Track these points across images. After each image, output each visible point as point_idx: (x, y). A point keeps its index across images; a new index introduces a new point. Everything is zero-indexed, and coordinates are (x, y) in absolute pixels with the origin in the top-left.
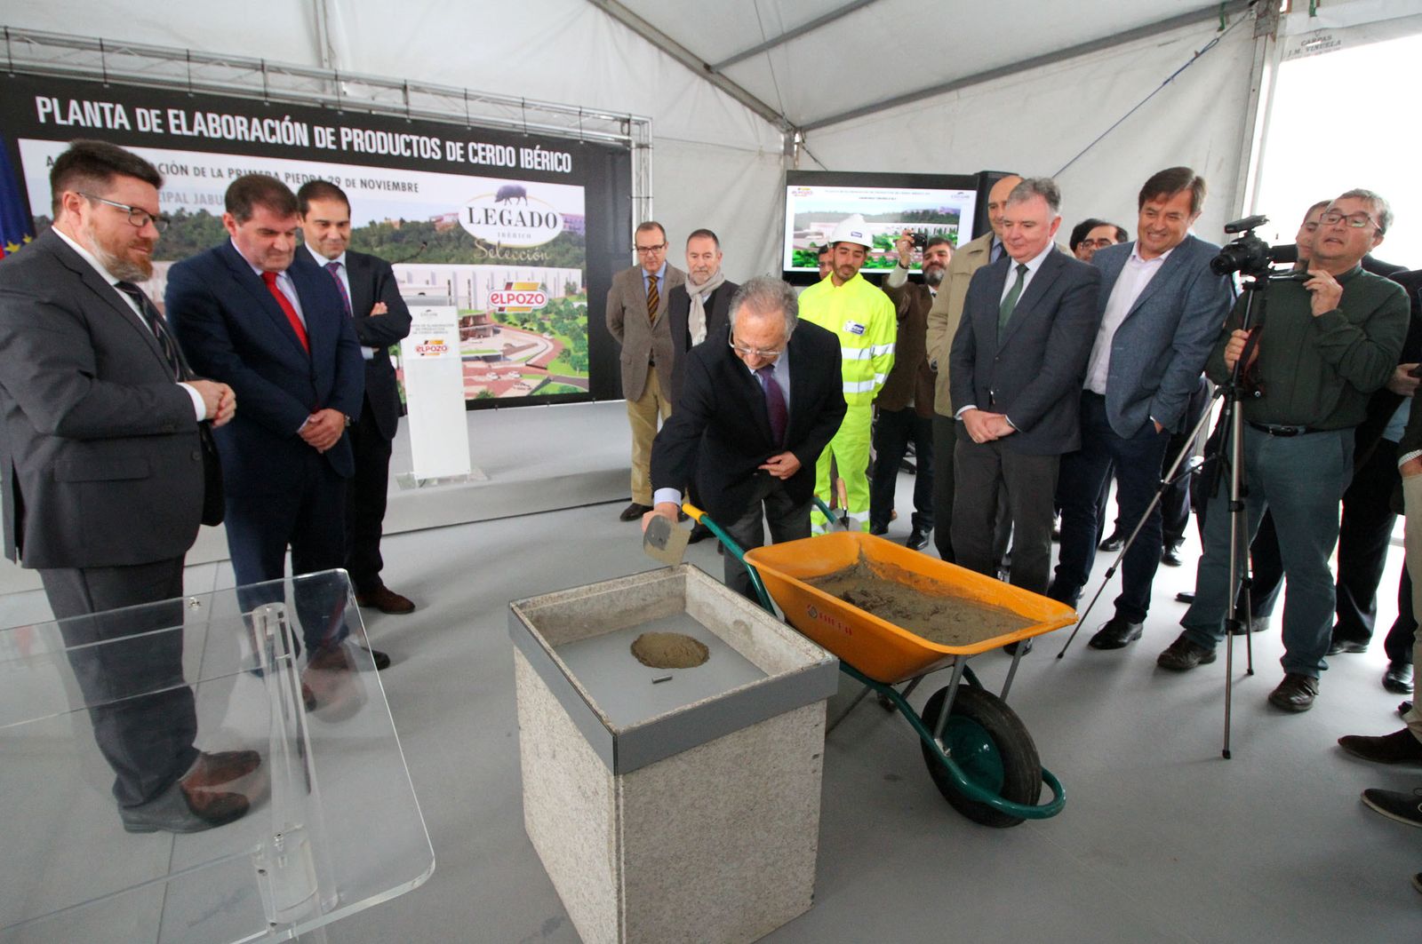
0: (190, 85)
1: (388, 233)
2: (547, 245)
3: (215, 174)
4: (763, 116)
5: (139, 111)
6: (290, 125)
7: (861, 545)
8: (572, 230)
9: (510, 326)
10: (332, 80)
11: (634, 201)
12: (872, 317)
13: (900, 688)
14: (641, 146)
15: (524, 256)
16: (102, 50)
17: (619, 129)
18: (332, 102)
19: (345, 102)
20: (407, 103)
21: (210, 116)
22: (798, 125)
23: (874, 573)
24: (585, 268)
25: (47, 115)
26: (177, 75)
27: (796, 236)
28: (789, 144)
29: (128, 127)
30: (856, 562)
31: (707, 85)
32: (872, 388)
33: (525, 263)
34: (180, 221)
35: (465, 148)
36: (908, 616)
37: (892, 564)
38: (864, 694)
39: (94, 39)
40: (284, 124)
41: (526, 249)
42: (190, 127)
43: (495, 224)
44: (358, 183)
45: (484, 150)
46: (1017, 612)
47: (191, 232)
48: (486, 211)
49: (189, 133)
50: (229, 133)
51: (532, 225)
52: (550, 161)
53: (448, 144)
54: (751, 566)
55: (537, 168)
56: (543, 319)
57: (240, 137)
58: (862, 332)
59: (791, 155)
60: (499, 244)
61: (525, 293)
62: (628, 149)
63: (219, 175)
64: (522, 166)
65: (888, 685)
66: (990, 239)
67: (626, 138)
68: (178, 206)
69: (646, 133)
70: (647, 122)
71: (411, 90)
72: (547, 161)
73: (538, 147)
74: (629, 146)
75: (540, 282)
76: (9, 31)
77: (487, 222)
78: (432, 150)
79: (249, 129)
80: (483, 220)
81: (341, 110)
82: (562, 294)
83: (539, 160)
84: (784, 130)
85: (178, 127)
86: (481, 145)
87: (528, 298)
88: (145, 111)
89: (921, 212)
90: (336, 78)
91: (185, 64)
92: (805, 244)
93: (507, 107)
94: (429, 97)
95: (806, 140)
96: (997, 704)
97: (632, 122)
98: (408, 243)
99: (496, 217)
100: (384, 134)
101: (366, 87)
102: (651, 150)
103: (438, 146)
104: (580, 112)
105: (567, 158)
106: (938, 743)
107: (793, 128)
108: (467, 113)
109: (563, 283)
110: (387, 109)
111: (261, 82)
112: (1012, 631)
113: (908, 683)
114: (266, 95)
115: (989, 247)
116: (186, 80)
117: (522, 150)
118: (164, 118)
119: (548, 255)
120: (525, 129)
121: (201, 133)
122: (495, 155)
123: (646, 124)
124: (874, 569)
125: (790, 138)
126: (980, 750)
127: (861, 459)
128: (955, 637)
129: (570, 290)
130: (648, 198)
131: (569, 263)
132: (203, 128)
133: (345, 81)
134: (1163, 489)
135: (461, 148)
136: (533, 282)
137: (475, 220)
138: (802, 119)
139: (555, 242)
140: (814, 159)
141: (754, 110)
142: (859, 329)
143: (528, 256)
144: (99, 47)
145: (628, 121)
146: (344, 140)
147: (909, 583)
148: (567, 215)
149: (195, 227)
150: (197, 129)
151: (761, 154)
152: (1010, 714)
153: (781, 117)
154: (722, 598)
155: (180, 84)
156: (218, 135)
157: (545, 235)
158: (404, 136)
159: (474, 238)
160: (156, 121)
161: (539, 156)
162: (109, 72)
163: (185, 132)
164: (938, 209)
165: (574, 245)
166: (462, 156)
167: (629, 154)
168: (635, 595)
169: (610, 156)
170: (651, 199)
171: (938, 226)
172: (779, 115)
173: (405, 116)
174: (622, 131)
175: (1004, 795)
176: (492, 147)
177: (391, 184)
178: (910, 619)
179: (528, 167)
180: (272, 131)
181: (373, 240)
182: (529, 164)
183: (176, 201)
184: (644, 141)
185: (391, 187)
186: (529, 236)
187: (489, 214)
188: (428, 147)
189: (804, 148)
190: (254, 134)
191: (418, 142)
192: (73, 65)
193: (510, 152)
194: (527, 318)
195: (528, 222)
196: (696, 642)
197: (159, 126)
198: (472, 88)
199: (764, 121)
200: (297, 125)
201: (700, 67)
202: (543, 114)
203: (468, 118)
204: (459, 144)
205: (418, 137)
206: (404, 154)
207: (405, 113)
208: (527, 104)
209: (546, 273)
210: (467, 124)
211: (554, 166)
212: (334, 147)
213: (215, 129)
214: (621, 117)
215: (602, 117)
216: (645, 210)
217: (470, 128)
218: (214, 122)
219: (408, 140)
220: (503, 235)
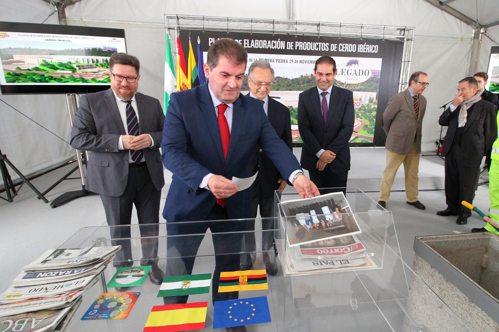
0: (251, 30)
1: (306, 80)
2: (364, 83)
4: (465, 22)
6: (280, 42)
8: (375, 76)
10: (295, 24)
11: (403, 63)
14: (408, 40)
15: (354, 87)
16: (228, 21)
17: (399, 34)
18: (294, 32)
19: (297, 32)
20: (319, 31)
21: (256, 41)
22: (483, 24)
24: (378, 92)
25: (211, 44)
26: (248, 28)
28: (477, 33)
31: (439, 10)
35: (337, 46)
39: (226, 17)
40: (278, 42)
41: (355, 85)
42: (250, 45)
43: (345, 75)
44: (299, 62)
48: (342, 70)
49: (249, 47)
50: (261, 46)
51: (359, 75)
52: (370, 48)
53: (332, 45)
55: (364, 52)
56: (358, 112)
57: (264, 47)
59: (478, 38)
60: (345, 83)
62: (403, 41)
64: (358, 51)
67: (403, 37)
69: (411, 34)
70: (413, 29)
71: (321, 25)
72: (368, 49)
73: (366, 43)
74: (403, 40)
75: (359, 98)
76: (204, 17)
77: (342, 75)
78: (326, 47)
79: (267, 44)
80: (341, 74)
81: (296, 35)
82: (367, 102)
84: (476, 27)
85: (246, 45)
86: (343, 44)
90: (297, 24)
91: (251, 23)
93: (355, 28)
94: (327, 27)
95: (487, 31)
97: (406, 30)
98: (313, 83)
99: (346, 72)
100: (310, 43)
101: (306, 26)
102: (413, 41)
103: (328, 46)
104: (384, 28)
105: (376, 47)
107: (481, 26)
108: (340, 32)
109: (368, 98)
110: (311, 33)
111: (272, 27)
114: (273, 32)
116: (250, 29)
117: (359, 45)
119: (364, 87)
120: (361, 37)
121: (253, 46)
122: (348, 48)
125: (478, 31)
129: (371, 101)
130: (409, 61)
131: (372, 90)
132: (254, 45)
133: (299, 24)
135: (336, 46)
136: (357, 97)
137: (338, 74)
138: (487, 22)
139: (367, 81)
140: (491, 39)
141: (461, 19)
143: (356, 87)
144: (227, 20)
145: (405, 29)
146: (296, 46)
148: (374, 70)
150: (252, 45)
151: (462, 39)
153: (476, 22)
155: (248, 30)
156: (258, 47)
157: (363, 79)
158: (316, 43)
159: (336, 81)
161: (366, 47)
162: (229, 28)
163: (248, 47)
165: (375, 83)
166: (336, 49)
167: (403, 43)
169: (394, 45)
170: (410, 62)
172: (474, 21)
173: (318, 36)
174: (400, 33)
176: (348, 45)
177: (310, 61)
179: (360, 51)
180: (274, 45)
181: (301, 82)
182: (361, 51)
184: (410, 37)
185: (309, 63)
186: (357, 79)
187: (343, 71)
188: (324, 46)
189: (486, 35)
190: (268, 46)
191: (321, 45)
192: (220, 26)
193: (354, 46)
198: (343, 22)
199: (465, 24)
200: (282, 42)
201: (437, 3)
202: (369, 30)
203: (340, 34)
204: (336, 45)
205: (321, 43)
206: (316, 50)
207: (317, 34)
208: (363, 26)
209: (362, 94)
210: (339, 36)
211: (371, 51)
212: (293, 49)
213: (257, 45)
214: (401, 28)
215: (393, 29)
216: (406, 67)
217: (340, 38)
218: (257, 43)
219: (318, 44)
220: (348, 79)
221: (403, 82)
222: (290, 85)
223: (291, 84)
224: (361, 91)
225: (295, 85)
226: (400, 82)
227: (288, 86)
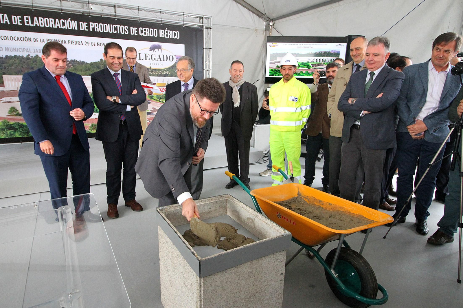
0: (32, 6)
2: (169, 68)
3: (42, 41)
4: (257, 15)
5: (13, 17)
6: (70, 21)
7: (299, 189)
9: (155, 100)
10: (86, 4)
11: (204, 50)
12: (301, 94)
13: (316, 248)
14: (207, 28)
15: (160, 73)
17: (199, 22)
18: (87, 12)
19: (91, 12)
20: (115, 12)
21: (40, 18)
22: (271, 18)
23: (304, 200)
26: (28, 2)
27: (271, 63)
28: (268, 26)
29: (9, 23)
30: (296, 196)
31: (234, 2)
32: (301, 124)
33: (160, 75)
34: (28, 59)
35: (138, 30)
36: (319, 218)
37: (312, 197)
38: (301, 250)
40: (68, 21)
41: (161, 70)
42: (32, 23)
44: (96, 44)
45: (145, 30)
46: (366, 217)
47: (32, 64)
48: (146, 54)
49: (32, 25)
50: (47, 25)
51: (164, 60)
52: (171, 34)
53: (131, 28)
54: (253, 196)
55: (166, 37)
57: (51, 27)
58: (297, 100)
59: (268, 30)
60: (151, 68)
61: (160, 87)
62: (202, 29)
63: (43, 42)
64: (160, 37)
65: (311, 247)
66: (352, 63)
67: (202, 25)
68: (27, 54)
69: (210, 23)
70: (210, 18)
71: (117, 7)
72: (170, 34)
73: (166, 29)
77: (146, 59)
78: (125, 31)
79: (55, 23)
80: (145, 59)
81: (90, 15)
83: (167, 34)
84: (266, 20)
85: (28, 23)
86: (144, 28)
87: (162, 89)
88: (15, 17)
89: (323, 52)
90: (88, 3)
92: (274, 66)
93: (154, 13)
94: (124, 9)
95: (274, 24)
96: (359, 256)
97: (204, 18)
99: (150, 57)
100: (106, 25)
101: (100, 6)
102: (212, 30)
103: (127, 29)
104: (183, 15)
105: (178, 33)
106: (332, 271)
107: (269, 20)
108: (139, 16)
110: (107, 15)
111: (60, 5)
112: (364, 224)
113: (319, 246)
114: (62, 10)
115: (352, 66)
116: (31, 4)
117: (160, 30)
118: (22, 19)
120: (162, 22)
121: (36, 25)
122: (149, 32)
123: (210, 19)
124: (305, 199)
125: (268, 23)
126: (351, 275)
127: (297, 154)
128: (340, 227)
132: (37, 23)
133: (91, 4)
134: (430, 167)
135: (136, 30)
136: (164, 83)
137: (141, 58)
138: (273, 16)
140: (278, 32)
142: (295, 99)
143: (162, 72)
145: (202, 18)
146: (91, 27)
147: (319, 205)
148: (177, 56)
149: (34, 62)
150: (35, 23)
151: (256, 30)
152: (364, 260)
154: (242, 208)
155: (29, 6)
156: (43, 26)
157: (168, 64)
158: (114, 25)
160: (19, 20)
161: (167, 32)
162: (2, 1)
163: (31, 25)
164: (330, 51)
166: (136, 33)
167: (203, 31)
168: (206, 207)
169: (195, 32)
170: (211, 49)
171: (330, 58)
172: (263, 14)
173: (115, 18)
175: (361, 294)
176: (148, 29)
178: (320, 219)
179: (162, 37)
180: (64, 24)
182: (163, 36)
183: (27, 51)
184: (208, 26)
186: (162, 65)
187: (147, 56)
188: (123, 29)
189: (274, 28)
190: (56, 25)
191: (120, 27)
193: (155, 31)
194: (161, 97)
195: (162, 59)
196: (231, 226)
197: (21, 22)
198: (141, 5)
199: (257, 17)
200: (73, 21)
202: (169, 16)
203: (139, 18)
204: (135, 28)
205: (119, 26)
206: (114, 32)
207: (115, 16)
208: (162, 12)
209: (169, 79)
210: (139, 20)
211: (173, 36)
212: (87, 30)
213: (42, 23)
214: (200, 17)
215: (192, 16)
216: (209, 54)
217: (140, 22)
218: (41, 20)
219: (116, 27)
220: (152, 64)
221: (208, 68)
222: (89, 70)
223: (90, 68)
224: (168, 76)
225: (95, 69)
226: (204, 68)
227: (87, 71)
